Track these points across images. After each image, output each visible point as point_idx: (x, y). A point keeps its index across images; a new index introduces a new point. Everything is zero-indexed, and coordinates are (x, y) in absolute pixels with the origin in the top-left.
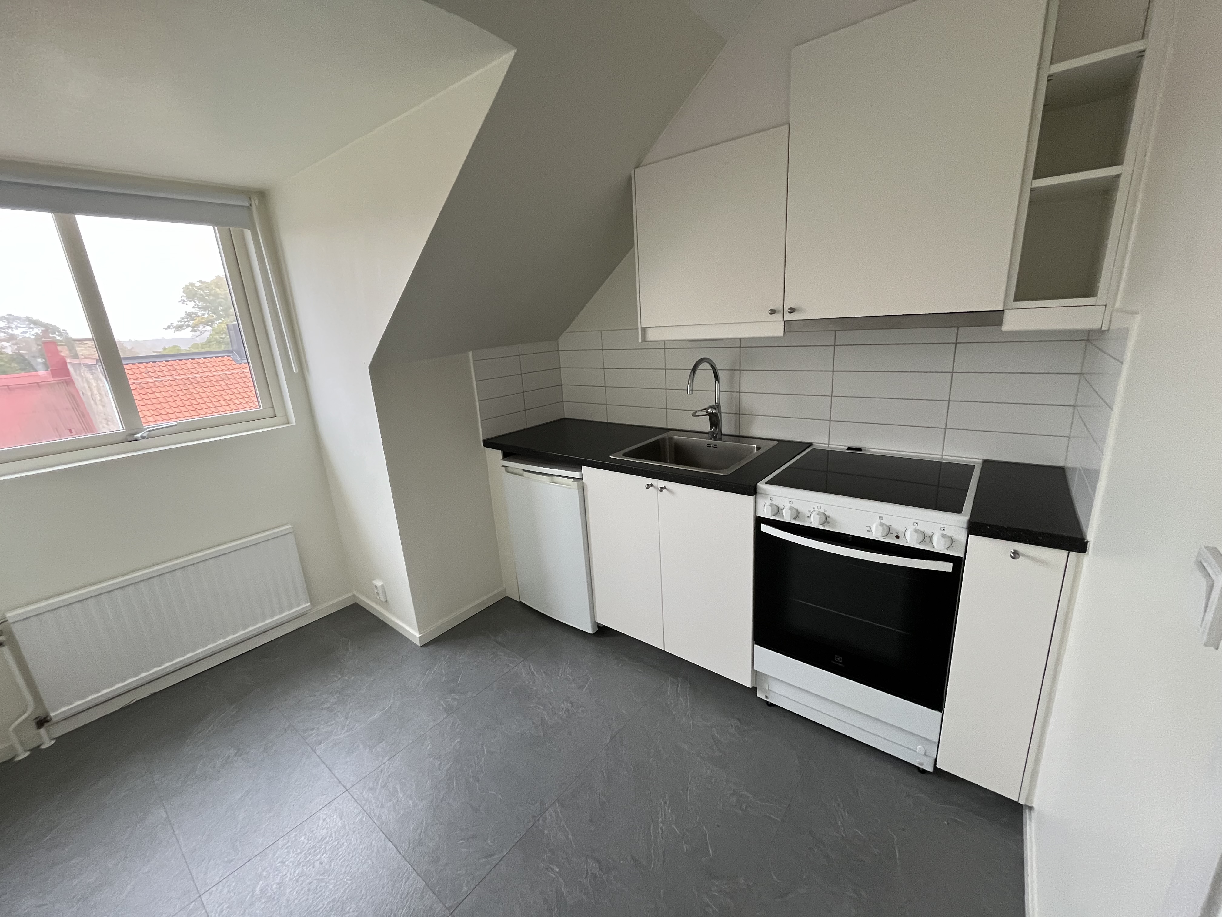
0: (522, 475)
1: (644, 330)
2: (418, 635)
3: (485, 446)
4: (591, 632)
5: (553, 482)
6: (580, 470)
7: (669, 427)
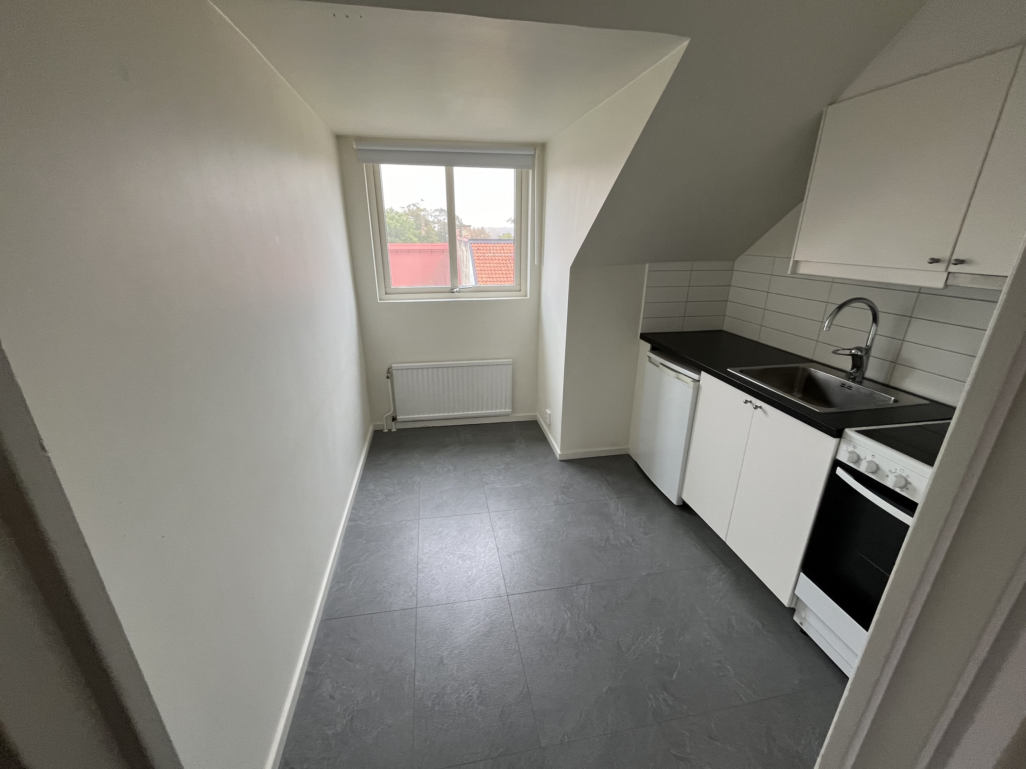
0: (658, 366)
1: (796, 263)
2: (559, 452)
3: (641, 338)
4: (675, 503)
5: (678, 378)
6: (699, 374)
7: (815, 359)
